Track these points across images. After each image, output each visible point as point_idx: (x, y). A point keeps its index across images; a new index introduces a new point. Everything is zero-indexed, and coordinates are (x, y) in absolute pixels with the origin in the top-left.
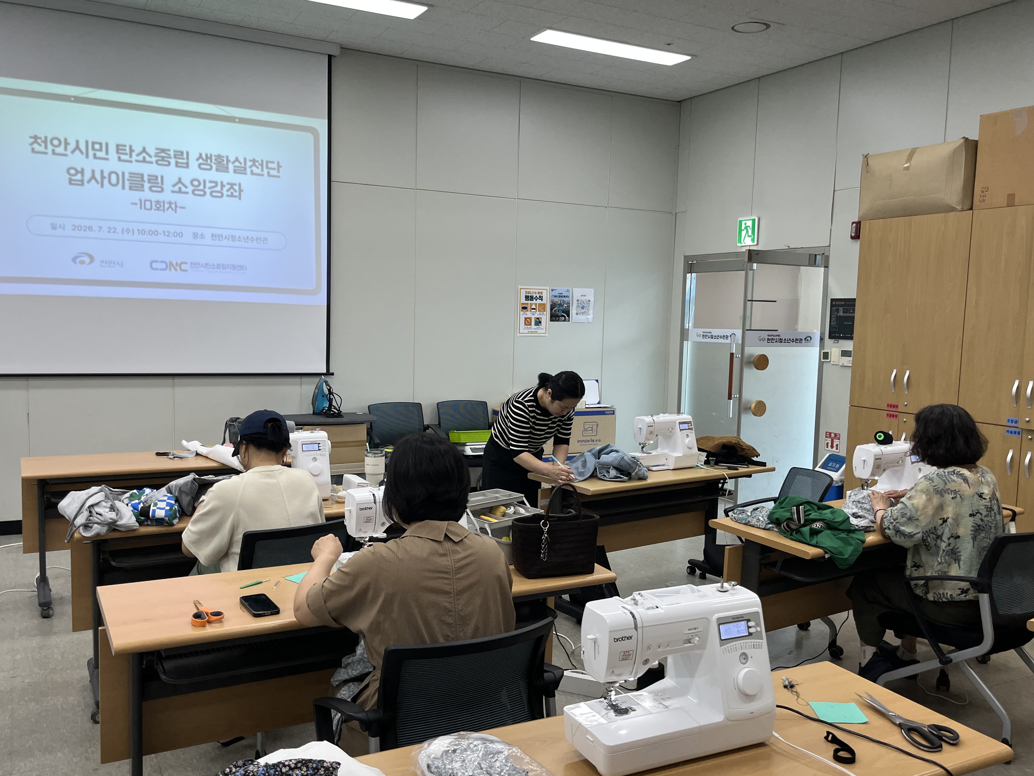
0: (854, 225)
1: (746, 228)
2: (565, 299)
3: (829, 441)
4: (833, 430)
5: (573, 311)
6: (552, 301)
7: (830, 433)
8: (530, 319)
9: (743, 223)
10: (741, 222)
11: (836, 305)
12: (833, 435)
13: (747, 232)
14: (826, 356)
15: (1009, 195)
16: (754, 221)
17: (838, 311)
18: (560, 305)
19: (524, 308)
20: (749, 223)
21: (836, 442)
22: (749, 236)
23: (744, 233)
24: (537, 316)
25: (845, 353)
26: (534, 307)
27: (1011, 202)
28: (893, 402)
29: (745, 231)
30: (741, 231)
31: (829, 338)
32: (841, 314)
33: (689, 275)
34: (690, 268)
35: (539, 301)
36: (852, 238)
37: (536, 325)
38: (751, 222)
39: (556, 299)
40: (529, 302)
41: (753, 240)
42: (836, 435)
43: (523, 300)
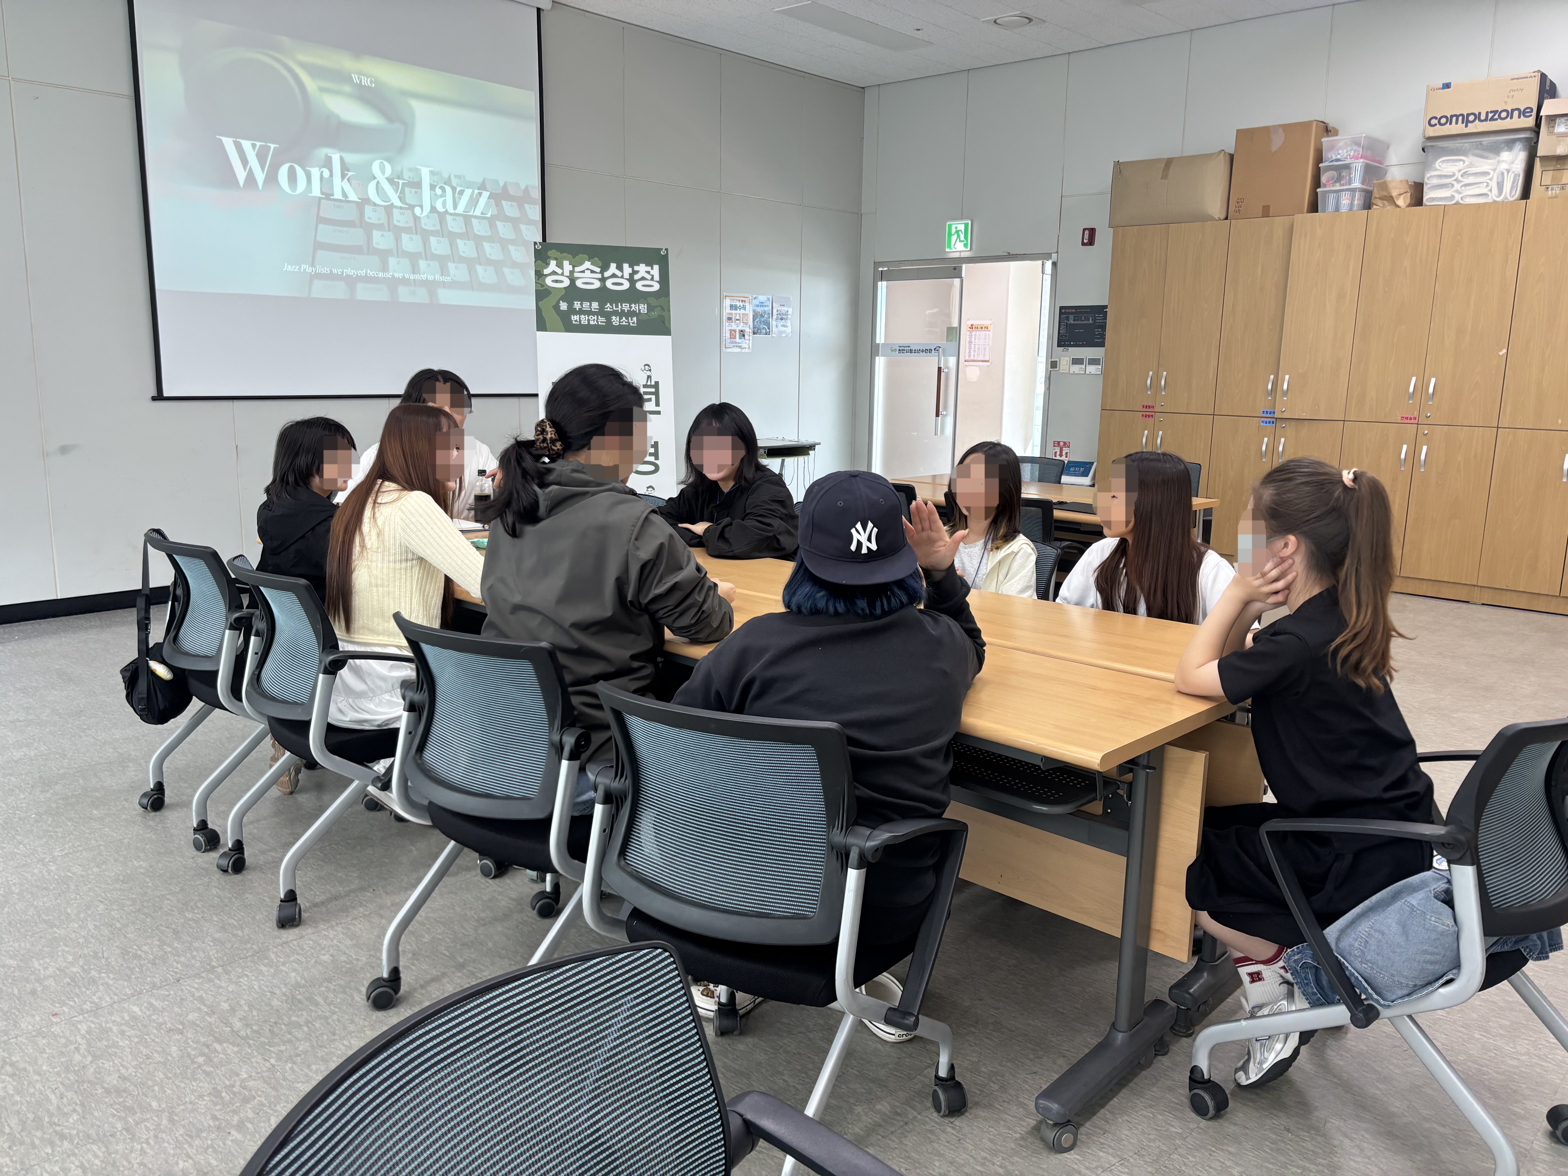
0: (1087, 232)
1: (957, 232)
2: (766, 309)
3: (1058, 450)
4: (1062, 439)
5: (773, 323)
6: (754, 311)
7: (1059, 442)
8: (735, 331)
9: (953, 227)
10: (950, 226)
11: (1065, 313)
12: (1062, 444)
13: (959, 236)
14: (1054, 365)
15: (1264, 207)
16: (966, 226)
17: (1068, 319)
18: (762, 316)
19: (730, 319)
20: (961, 227)
21: (1065, 450)
22: (960, 241)
23: (954, 238)
24: (740, 328)
25: (1076, 361)
26: (738, 317)
27: (1266, 212)
28: (1149, 404)
29: (956, 236)
30: (950, 235)
31: (1058, 346)
32: (1071, 321)
33: (880, 283)
34: (882, 277)
35: (742, 311)
36: (1083, 244)
37: (740, 338)
38: (963, 226)
39: (759, 309)
40: (733, 312)
41: (965, 245)
42: (1065, 443)
43: (728, 310)
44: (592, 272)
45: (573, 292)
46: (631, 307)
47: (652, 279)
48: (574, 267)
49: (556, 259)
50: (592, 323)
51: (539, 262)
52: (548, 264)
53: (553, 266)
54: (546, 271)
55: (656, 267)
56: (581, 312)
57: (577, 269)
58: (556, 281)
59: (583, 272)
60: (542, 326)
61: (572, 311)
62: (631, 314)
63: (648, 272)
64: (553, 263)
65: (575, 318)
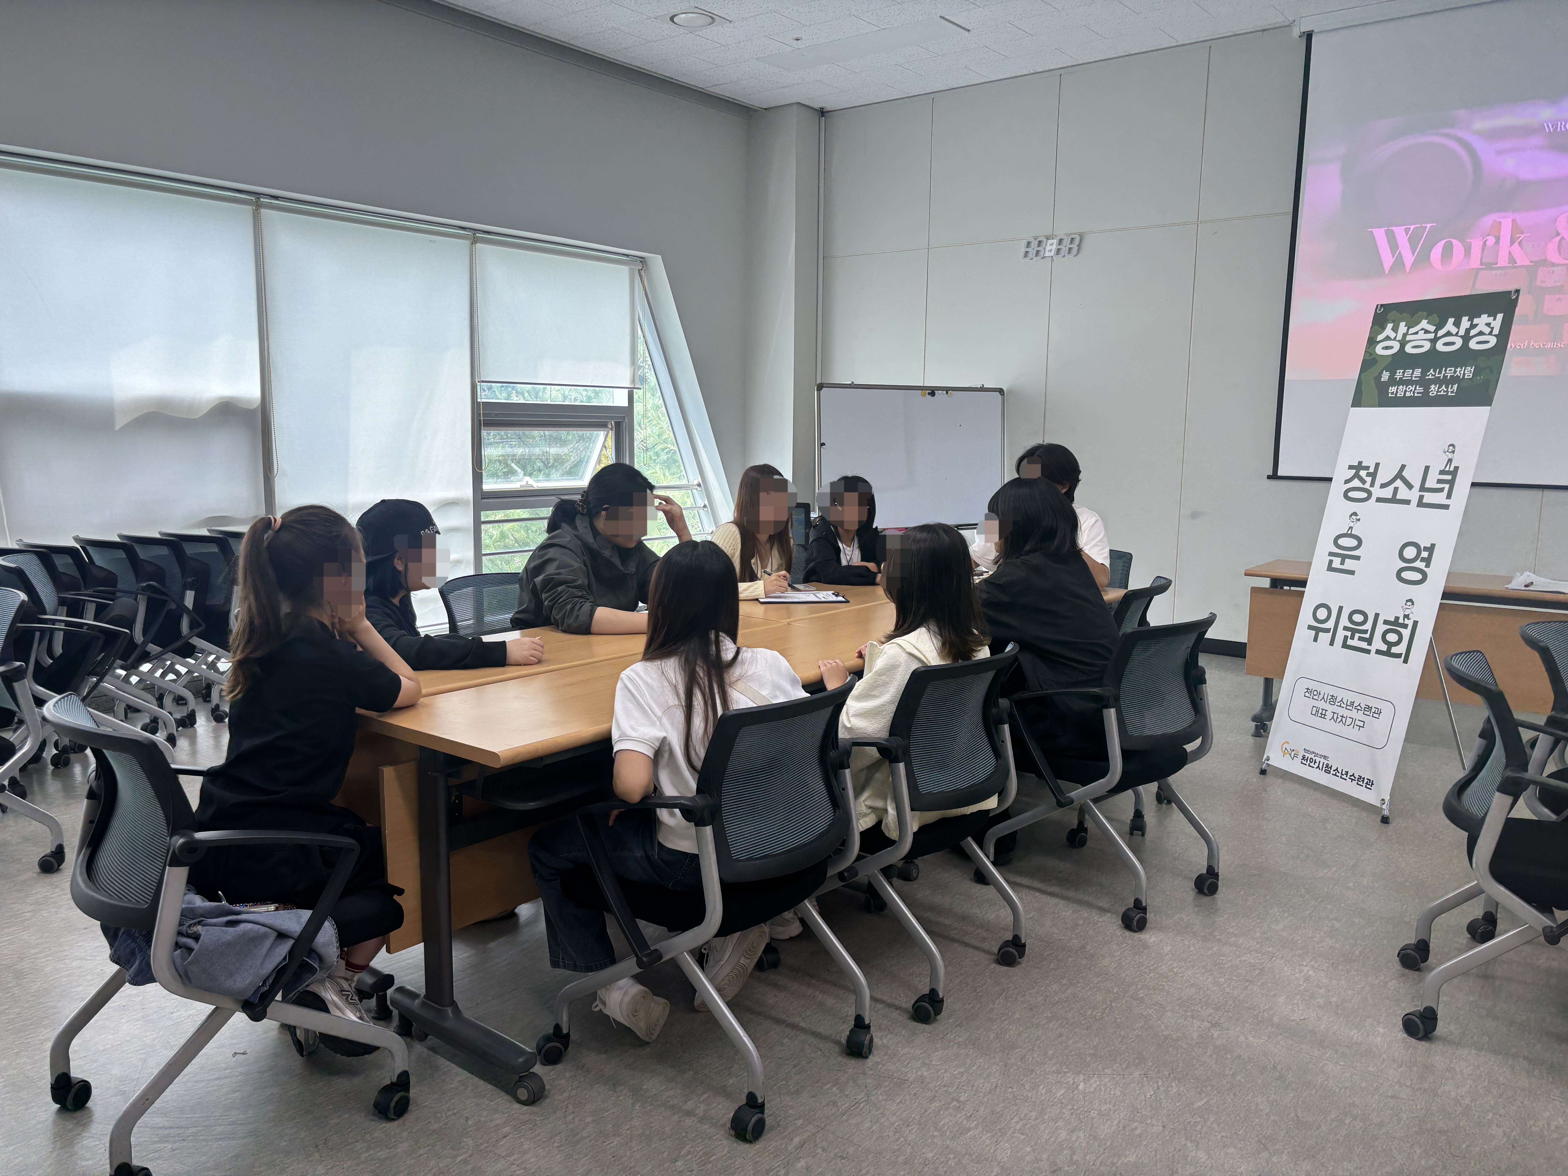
44: (1427, 332)
45: (1402, 359)
46: (1455, 372)
47: (1490, 333)
48: (1408, 330)
49: (1393, 322)
50: (1408, 394)
51: (1376, 327)
52: (1384, 328)
53: (1388, 331)
54: (1380, 338)
55: (1500, 316)
56: (1402, 382)
57: (1412, 331)
58: (1386, 348)
59: (1417, 333)
60: (1357, 402)
61: (1392, 381)
62: (1454, 380)
63: (1488, 325)
64: (1390, 326)
65: (1392, 389)
